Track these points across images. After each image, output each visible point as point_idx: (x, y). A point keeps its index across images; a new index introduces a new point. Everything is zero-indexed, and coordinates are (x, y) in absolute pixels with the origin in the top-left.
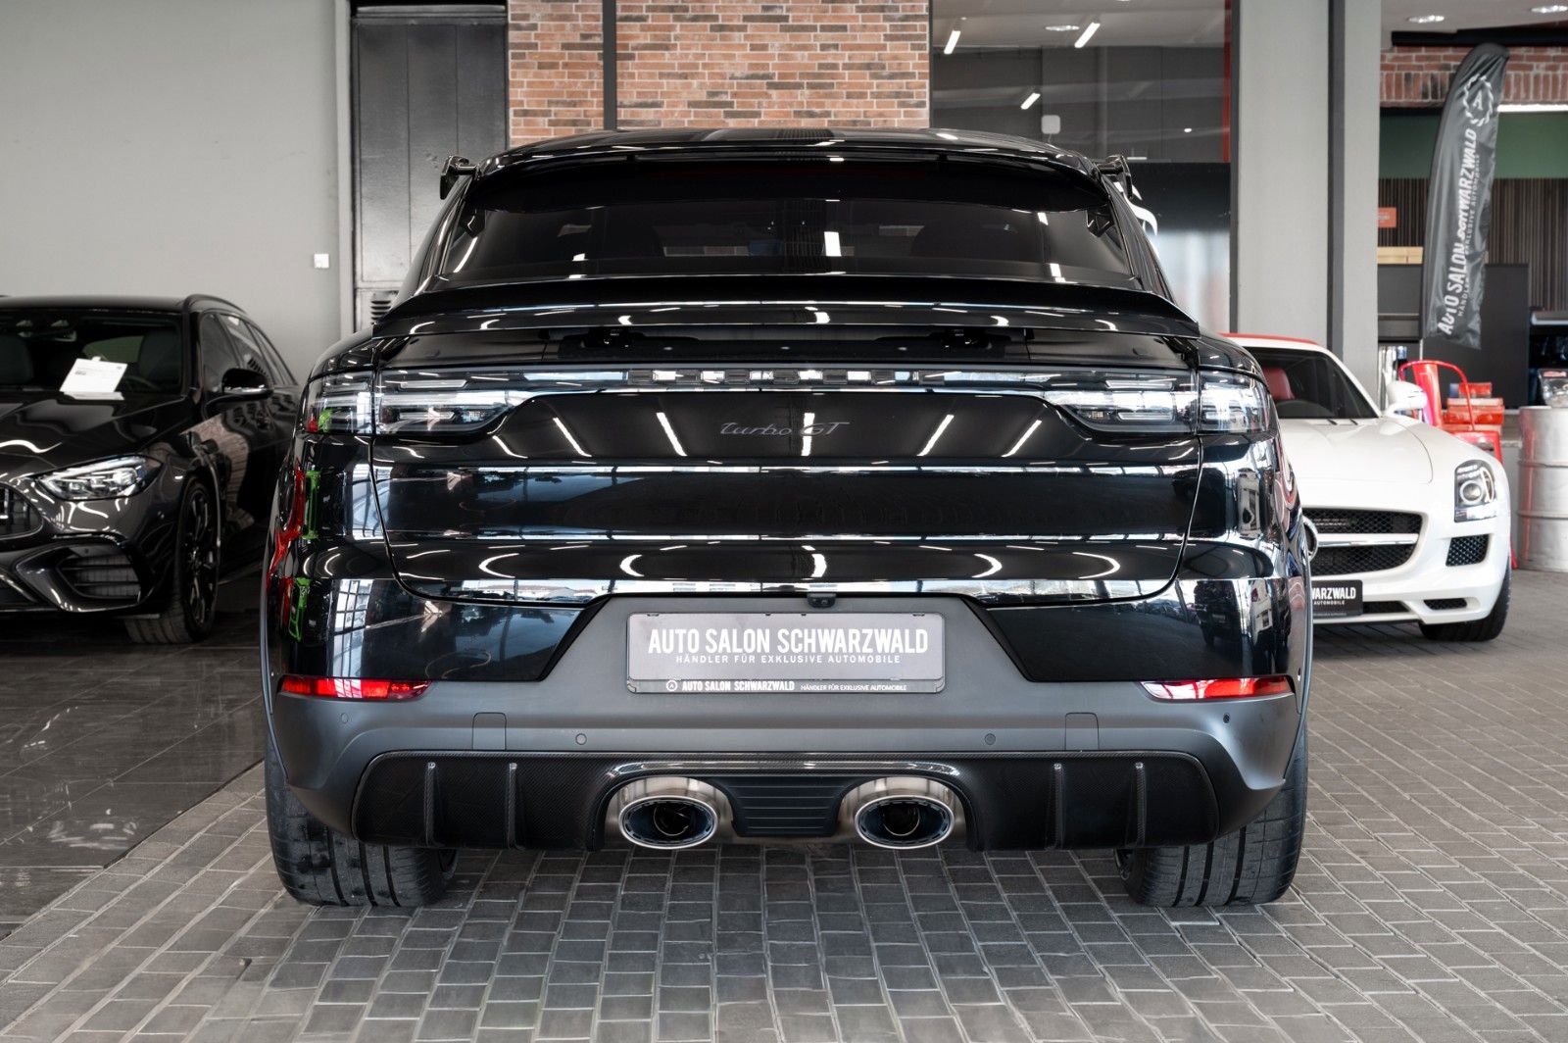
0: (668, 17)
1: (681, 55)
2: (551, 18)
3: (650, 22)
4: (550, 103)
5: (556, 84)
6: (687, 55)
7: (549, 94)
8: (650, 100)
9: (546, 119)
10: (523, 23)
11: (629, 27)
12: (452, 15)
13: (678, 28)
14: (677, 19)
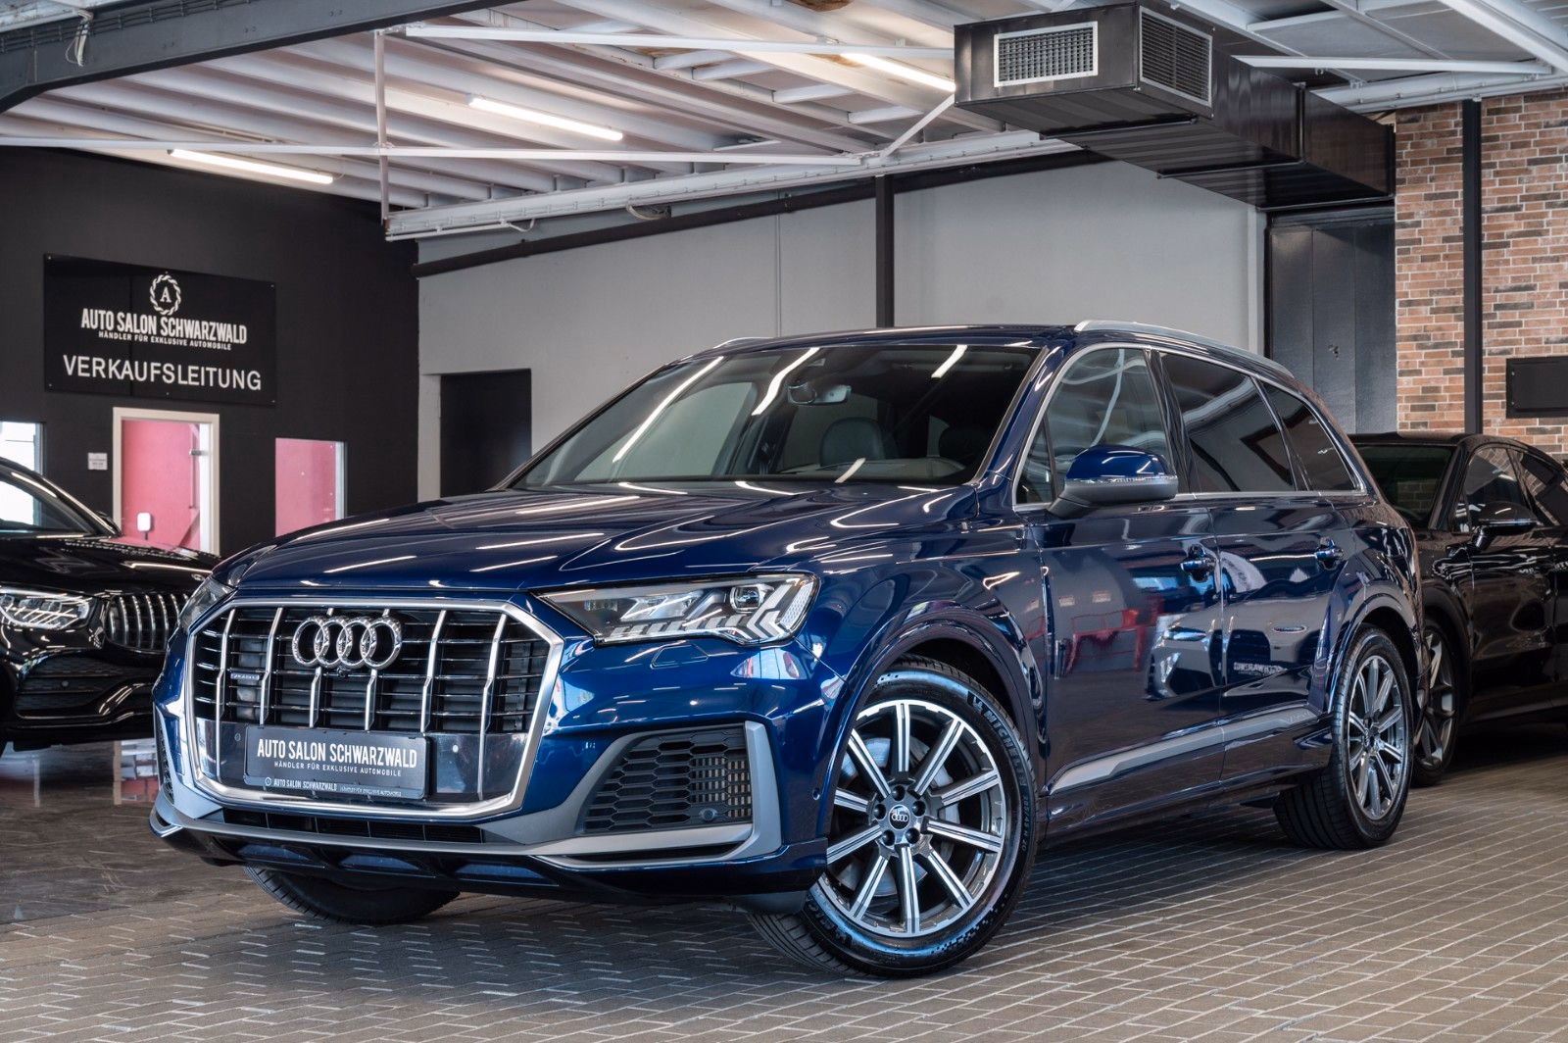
0: (1542, 204)
1: (1553, 239)
2: (1433, 214)
3: (1524, 211)
4: (1432, 293)
5: (1437, 275)
6: (1558, 240)
7: (1429, 284)
8: (1525, 284)
9: (1429, 307)
10: (1408, 221)
11: (1504, 216)
12: (1353, 219)
13: (1550, 215)
14: (1549, 206)
